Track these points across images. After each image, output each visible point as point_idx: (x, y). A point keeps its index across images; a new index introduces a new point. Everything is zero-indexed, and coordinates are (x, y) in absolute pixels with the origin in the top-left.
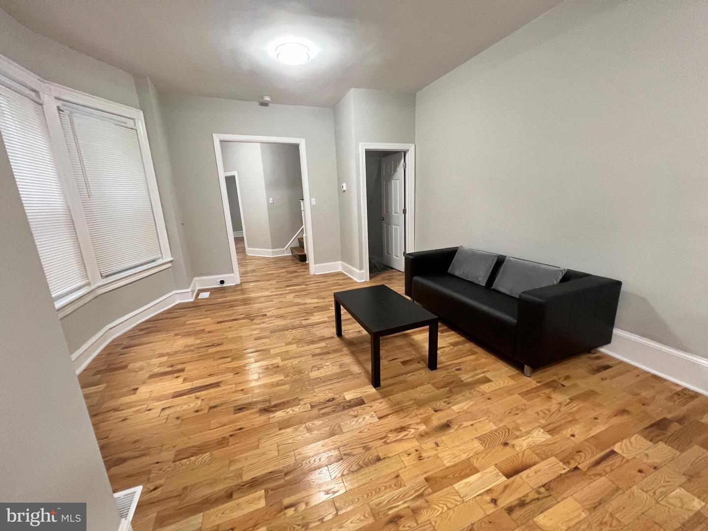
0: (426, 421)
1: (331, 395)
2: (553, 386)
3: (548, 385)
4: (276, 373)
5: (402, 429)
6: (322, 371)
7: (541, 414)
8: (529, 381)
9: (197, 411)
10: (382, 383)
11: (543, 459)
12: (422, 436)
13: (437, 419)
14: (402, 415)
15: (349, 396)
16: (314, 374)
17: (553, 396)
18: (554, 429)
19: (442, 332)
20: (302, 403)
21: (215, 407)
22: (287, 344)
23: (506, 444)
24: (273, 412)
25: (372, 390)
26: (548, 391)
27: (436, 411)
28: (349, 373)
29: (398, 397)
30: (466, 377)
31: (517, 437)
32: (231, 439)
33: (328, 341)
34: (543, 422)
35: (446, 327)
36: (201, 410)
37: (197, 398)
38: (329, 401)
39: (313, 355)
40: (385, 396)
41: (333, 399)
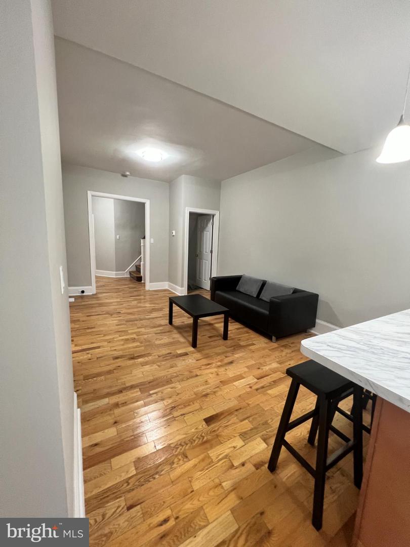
0: (221, 361)
1: (169, 352)
2: (285, 346)
3: (283, 346)
4: (134, 342)
5: (209, 364)
6: (162, 341)
7: (277, 357)
8: (274, 345)
9: (90, 359)
10: (198, 346)
11: (274, 373)
12: (219, 367)
13: (227, 360)
14: (209, 359)
15: (179, 352)
16: (158, 342)
17: (284, 350)
18: (282, 362)
19: (231, 323)
20: (153, 355)
21: (100, 358)
22: (138, 328)
23: (259, 368)
24: (136, 359)
25: (192, 349)
26: (282, 348)
27: (226, 357)
28: (179, 342)
29: (207, 352)
30: (242, 343)
31: (264, 366)
32: (115, 371)
33: (164, 327)
34: (277, 360)
35: (233, 321)
36: (93, 359)
37: (88, 354)
38: (168, 354)
39: (156, 334)
40: (199, 351)
41: (171, 353)
